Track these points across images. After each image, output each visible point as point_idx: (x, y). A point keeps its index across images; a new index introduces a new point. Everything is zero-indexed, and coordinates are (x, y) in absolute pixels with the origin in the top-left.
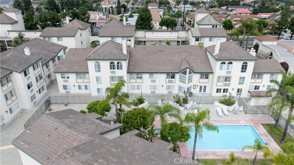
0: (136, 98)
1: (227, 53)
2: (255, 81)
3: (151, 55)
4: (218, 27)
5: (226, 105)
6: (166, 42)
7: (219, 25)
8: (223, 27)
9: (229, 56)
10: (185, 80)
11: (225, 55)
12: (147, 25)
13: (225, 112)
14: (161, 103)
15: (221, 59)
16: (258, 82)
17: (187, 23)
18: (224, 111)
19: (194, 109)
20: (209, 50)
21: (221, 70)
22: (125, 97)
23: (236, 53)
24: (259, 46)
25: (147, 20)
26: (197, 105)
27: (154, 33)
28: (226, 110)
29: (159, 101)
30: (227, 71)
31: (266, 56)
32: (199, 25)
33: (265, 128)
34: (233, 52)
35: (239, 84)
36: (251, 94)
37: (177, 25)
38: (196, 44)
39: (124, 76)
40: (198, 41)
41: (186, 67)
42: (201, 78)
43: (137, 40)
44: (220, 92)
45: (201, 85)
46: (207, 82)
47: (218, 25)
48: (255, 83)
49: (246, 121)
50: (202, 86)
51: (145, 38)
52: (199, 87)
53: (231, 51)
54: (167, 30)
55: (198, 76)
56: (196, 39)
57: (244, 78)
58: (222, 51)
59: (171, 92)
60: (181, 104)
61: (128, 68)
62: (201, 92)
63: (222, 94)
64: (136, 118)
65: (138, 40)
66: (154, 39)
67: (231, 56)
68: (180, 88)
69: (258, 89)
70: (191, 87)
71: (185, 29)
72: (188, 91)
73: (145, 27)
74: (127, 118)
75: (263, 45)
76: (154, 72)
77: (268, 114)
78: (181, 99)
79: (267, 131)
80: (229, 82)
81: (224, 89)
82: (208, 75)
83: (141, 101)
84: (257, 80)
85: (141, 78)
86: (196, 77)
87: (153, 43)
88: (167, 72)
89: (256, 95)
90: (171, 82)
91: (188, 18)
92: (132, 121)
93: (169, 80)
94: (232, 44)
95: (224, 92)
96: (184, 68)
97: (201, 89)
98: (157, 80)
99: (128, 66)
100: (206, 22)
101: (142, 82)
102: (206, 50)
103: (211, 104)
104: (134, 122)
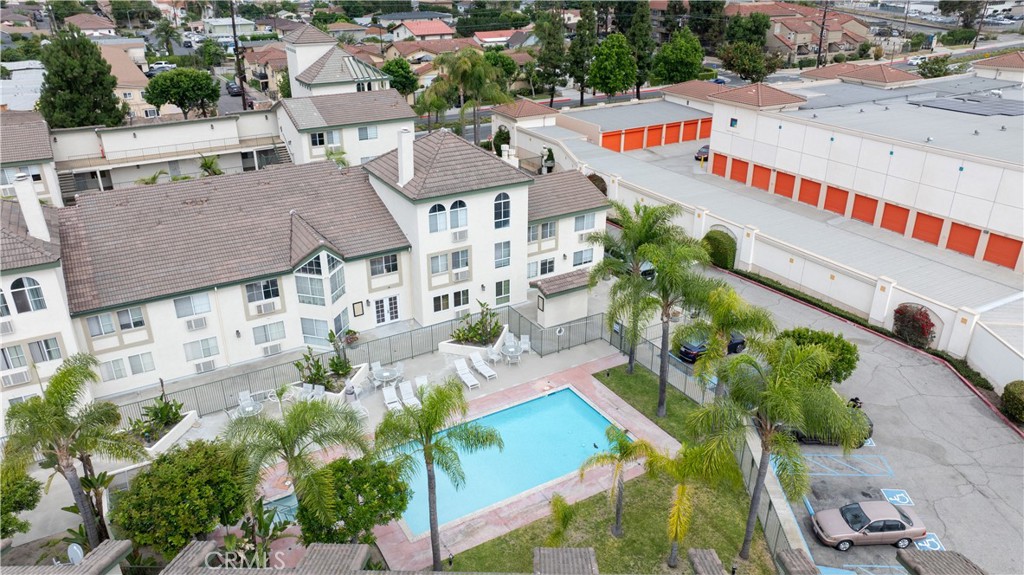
0: (144, 411)
1: (442, 174)
2: (540, 247)
3: (159, 223)
4: (377, 89)
5: (475, 344)
6: (200, 162)
7: (377, 80)
8: (391, 86)
9: (448, 182)
10: (322, 292)
11: (437, 179)
12: (96, 105)
13: (480, 370)
14: (250, 401)
15: (426, 196)
16: (547, 248)
17: (254, 84)
18: (477, 366)
19: (379, 387)
20: (377, 173)
21: (434, 234)
22: (102, 422)
23: (468, 170)
24: (511, 136)
25: (94, 84)
26: (387, 371)
27: (140, 134)
28: (483, 362)
29: (241, 394)
30: (455, 234)
31: (537, 162)
32: (309, 86)
33: (607, 385)
34: (459, 167)
35: (498, 266)
36: (542, 291)
37: (218, 96)
38: (315, 157)
39: (60, 333)
40: (322, 142)
41: (316, 245)
42: (374, 273)
43: (67, 171)
44: (446, 306)
45: (379, 298)
46: (397, 281)
47: (374, 80)
48: (540, 252)
49: (550, 379)
50: (382, 301)
51: (104, 157)
52: (373, 305)
53: (450, 163)
54: (183, 120)
55: (363, 267)
56: (313, 136)
57: (507, 244)
58: (423, 169)
59: (276, 349)
60: (328, 382)
61: (70, 298)
62: (383, 320)
63: (451, 312)
64: (182, 495)
65: (75, 171)
66: (144, 158)
67: (454, 181)
68: (307, 325)
69: (551, 270)
70: (345, 311)
71: (251, 106)
72: (338, 329)
73: (92, 115)
74: (139, 507)
75: (520, 130)
76: (193, 287)
77: (599, 341)
78: (326, 365)
79: (613, 390)
80: (466, 268)
81: (457, 295)
82: (395, 259)
83: (166, 417)
84: (543, 244)
85: (139, 324)
86: (356, 274)
87: (148, 175)
88: (246, 276)
89: (554, 289)
90: (270, 311)
91: (252, 63)
92: (169, 514)
93: (259, 307)
94: (447, 141)
95: (457, 303)
96: (309, 251)
97: (383, 311)
98: (212, 319)
99: (68, 287)
100: (330, 73)
101: (150, 340)
102: (365, 171)
103: (430, 356)
104: (180, 513)
